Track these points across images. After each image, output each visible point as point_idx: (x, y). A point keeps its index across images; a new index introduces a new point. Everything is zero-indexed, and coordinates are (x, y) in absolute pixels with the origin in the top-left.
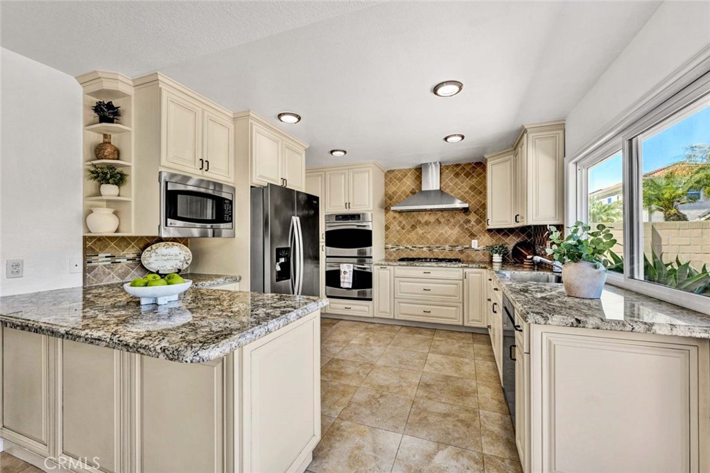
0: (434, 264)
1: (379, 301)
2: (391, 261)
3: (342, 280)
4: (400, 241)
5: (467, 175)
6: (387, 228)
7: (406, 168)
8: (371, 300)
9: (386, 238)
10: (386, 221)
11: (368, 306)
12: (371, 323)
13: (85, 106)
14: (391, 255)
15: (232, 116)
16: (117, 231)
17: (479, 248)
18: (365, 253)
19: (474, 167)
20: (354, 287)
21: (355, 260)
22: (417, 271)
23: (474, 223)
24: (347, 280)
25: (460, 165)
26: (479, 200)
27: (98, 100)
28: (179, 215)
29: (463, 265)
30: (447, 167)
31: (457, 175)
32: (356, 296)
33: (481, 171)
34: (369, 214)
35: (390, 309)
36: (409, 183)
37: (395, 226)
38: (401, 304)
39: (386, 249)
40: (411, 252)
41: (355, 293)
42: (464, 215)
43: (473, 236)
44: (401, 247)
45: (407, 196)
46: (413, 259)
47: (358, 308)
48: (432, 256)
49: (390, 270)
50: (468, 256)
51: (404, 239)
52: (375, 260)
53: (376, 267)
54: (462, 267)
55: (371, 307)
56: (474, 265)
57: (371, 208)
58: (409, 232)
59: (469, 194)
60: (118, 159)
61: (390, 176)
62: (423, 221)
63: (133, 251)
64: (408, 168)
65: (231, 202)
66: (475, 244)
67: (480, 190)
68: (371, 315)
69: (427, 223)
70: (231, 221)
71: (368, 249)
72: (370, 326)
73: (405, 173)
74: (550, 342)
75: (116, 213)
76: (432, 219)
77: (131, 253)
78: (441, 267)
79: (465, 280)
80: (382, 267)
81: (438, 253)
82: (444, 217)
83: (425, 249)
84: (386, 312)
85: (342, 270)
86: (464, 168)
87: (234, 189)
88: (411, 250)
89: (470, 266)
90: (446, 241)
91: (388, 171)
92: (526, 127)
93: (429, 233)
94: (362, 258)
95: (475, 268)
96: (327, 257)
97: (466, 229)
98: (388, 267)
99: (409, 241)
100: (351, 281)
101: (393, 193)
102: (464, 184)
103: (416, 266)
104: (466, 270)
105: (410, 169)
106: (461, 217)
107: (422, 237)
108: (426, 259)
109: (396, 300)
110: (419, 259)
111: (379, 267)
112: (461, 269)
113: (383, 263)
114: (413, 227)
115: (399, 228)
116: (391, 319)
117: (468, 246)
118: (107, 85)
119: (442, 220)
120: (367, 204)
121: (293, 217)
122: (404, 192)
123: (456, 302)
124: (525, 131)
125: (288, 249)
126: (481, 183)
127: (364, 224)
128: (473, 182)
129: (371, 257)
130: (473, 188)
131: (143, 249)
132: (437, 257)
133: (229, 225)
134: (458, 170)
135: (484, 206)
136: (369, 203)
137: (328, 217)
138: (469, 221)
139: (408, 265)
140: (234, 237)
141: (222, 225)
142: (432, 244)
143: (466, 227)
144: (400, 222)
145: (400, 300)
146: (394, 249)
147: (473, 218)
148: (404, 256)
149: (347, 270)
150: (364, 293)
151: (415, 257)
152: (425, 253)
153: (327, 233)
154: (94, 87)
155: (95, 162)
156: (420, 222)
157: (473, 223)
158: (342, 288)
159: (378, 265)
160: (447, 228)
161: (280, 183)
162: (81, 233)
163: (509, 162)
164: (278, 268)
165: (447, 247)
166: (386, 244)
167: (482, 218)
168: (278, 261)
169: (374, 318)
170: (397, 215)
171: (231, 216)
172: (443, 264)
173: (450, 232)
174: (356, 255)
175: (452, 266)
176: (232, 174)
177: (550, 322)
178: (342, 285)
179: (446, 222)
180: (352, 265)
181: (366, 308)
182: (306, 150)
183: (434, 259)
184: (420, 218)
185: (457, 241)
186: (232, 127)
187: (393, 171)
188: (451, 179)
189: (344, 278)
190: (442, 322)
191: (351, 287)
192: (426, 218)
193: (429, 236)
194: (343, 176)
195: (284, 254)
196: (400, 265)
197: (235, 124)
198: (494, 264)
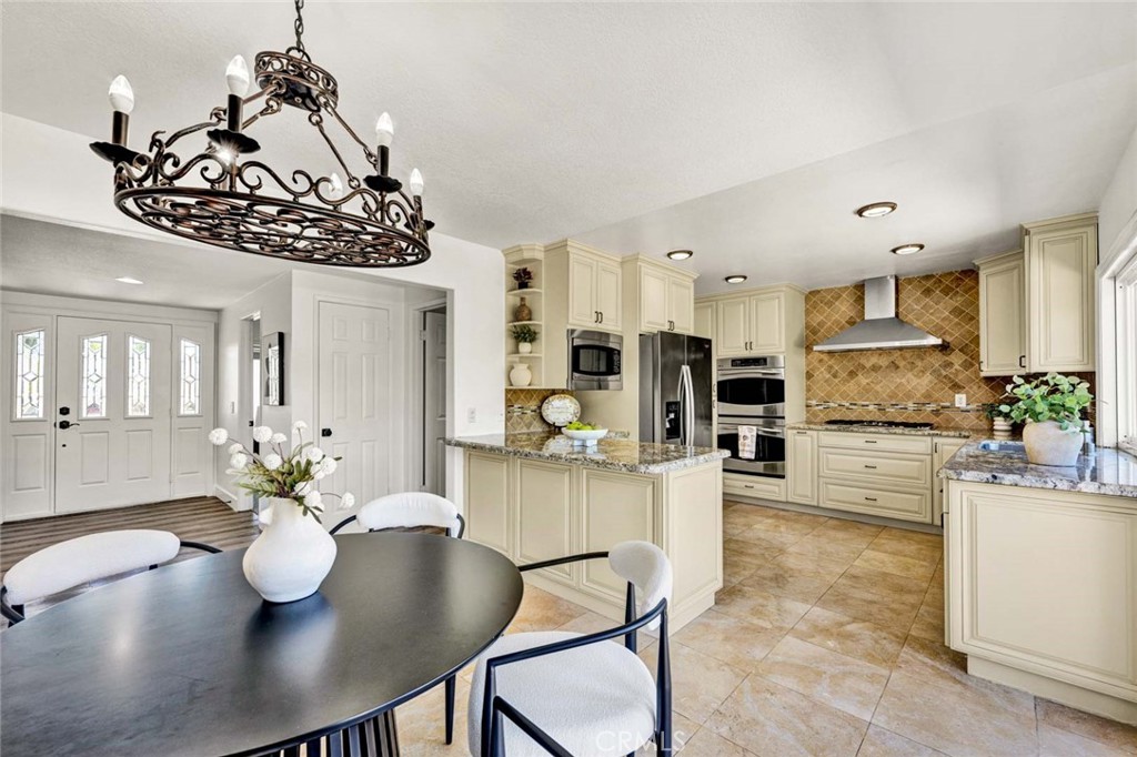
0: (881, 429)
1: (795, 480)
2: (815, 424)
3: (740, 448)
4: (830, 395)
5: (947, 291)
6: (809, 376)
7: (839, 286)
8: (783, 477)
9: (808, 390)
10: (808, 365)
11: (779, 486)
12: (783, 510)
13: (507, 274)
14: (815, 415)
15: (619, 260)
16: (530, 385)
17: (969, 407)
18: (775, 411)
19: (958, 279)
20: (758, 458)
21: (760, 421)
22: (854, 439)
23: (958, 368)
24: (748, 448)
25: (932, 276)
26: (969, 331)
27: (518, 267)
28: (581, 368)
29: (932, 432)
30: (910, 281)
31: (927, 292)
32: (762, 471)
33: (972, 283)
34: (781, 357)
35: (812, 491)
36: (844, 309)
37: (822, 372)
38: (830, 487)
39: (807, 406)
40: (847, 412)
41: (759, 467)
42: (940, 354)
43: (957, 387)
44: (832, 405)
45: (841, 328)
46: (851, 423)
47: (765, 488)
48: (884, 419)
49: (812, 437)
50: (949, 420)
51: (837, 391)
52: (788, 421)
53: (790, 431)
54: (929, 435)
55: (783, 488)
56: (952, 433)
57: (783, 349)
58: (845, 381)
59: (951, 321)
60: (530, 319)
61: (814, 298)
62: (868, 365)
63: (535, 403)
64: (844, 285)
65: (619, 352)
66: (961, 400)
67: (969, 315)
68: (784, 499)
69: (875, 368)
70: (619, 373)
71: (779, 405)
72: (782, 513)
73: (837, 294)
74: (972, 502)
75: (529, 368)
76: (884, 361)
77: (533, 405)
78: (895, 433)
79: (935, 455)
80: (801, 431)
81: (892, 414)
82: (904, 359)
83: (871, 408)
84: (807, 497)
85: (741, 434)
86: (940, 281)
87: (621, 338)
88: (848, 409)
89: (945, 433)
90: (908, 396)
91: (810, 293)
92: (1026, 227)
93: (877, 384)
94: (771, 418)
95: (954, 437)
96: (720, 416)
97: (945, 377)
98: (808, 432)
99: (844, 396)
100: (754, 450)
101: (818, 324)
102: (941, 305)
103: (852, 431)
104: (936, 440)
105: (847, 288)
106: (936, 360)
107: (867, 389)
108: (871, 422)
109: (821, 479)
110: (862, 422)
111: (795, 431)
112: (929, 438)
113: (801, 426)
114: (852, 374)
115: (828, 376)
116: (814, 507)
117: (948, 404)
118: (527, 255)
119: (902, 364)
120: (777, 342)
121: (683, 367)
122: (837, 322)
123: (919, 488)
124: (1027, 232)
125: (677, 403)
126: (972, 303)
127: (773, 371)
128: (958, 301)
129: (783, 418)
130: (956, 311)
131: (542, 402)
132: (891, 420)
133: (617, 377)
134: (928, 284)
135: (976, 340)
136: (780, 339)
137: (721, 362)
138: (950, 365)
139: (840, 430)
140: (622, 389)
141: (610, 378)
142: (883, 399)
143: (944, 373)
144: (831, 367)
145: (828, 480)
146: (821, 408)
147: (957, 359)
148: (837, 417)
149: (748, 435)
150: (774, 468)
151: (854, 419)
152: (871, 412)
153: (719, 383)
154: (516, 258)
155: (516, 323)
156: (864, 367)
157: (957, 366)
158: (740, 458)
159: (792, 428)
160: (910, 375)
161: (666, 328)
162: (503, 386)
163: (1016, 270)
164: (668, 426)
165: (911, 405)
166: (807, 399)
167: (973, 359)
168: (668, 416)
169: (787, 502)
170: (825, 357)
171: (619, 367)
172: (899, 430)
173: (915, 381)
174: (761, 414)
175: (913, 432)
176: (620, 323)
177: (963, 477)
178: (740, 455)
179: (909, 366)
180: (755, 428)
181: (777, 489)
182: (695, 281)
183: (884, 423)
184: (863, 361)
185: (928, 395)
186: (619, 271)
187: (819, 292)
188: (918, 301)
189: (744, 445)
190: (896, 517)
191: (753, 457)
192: (874, 360)
193: (878, 388)
194: (742, 306)
195: (673, 408)
196: (827, 430)
197: (622, 268)
198: (995, 433)
